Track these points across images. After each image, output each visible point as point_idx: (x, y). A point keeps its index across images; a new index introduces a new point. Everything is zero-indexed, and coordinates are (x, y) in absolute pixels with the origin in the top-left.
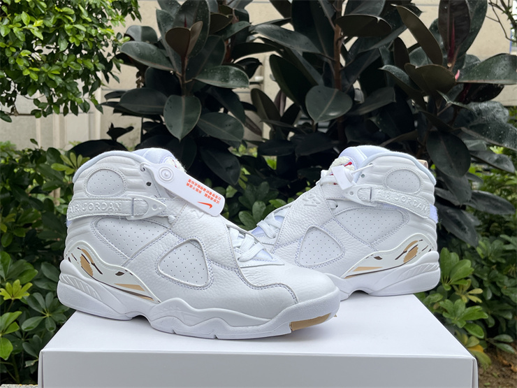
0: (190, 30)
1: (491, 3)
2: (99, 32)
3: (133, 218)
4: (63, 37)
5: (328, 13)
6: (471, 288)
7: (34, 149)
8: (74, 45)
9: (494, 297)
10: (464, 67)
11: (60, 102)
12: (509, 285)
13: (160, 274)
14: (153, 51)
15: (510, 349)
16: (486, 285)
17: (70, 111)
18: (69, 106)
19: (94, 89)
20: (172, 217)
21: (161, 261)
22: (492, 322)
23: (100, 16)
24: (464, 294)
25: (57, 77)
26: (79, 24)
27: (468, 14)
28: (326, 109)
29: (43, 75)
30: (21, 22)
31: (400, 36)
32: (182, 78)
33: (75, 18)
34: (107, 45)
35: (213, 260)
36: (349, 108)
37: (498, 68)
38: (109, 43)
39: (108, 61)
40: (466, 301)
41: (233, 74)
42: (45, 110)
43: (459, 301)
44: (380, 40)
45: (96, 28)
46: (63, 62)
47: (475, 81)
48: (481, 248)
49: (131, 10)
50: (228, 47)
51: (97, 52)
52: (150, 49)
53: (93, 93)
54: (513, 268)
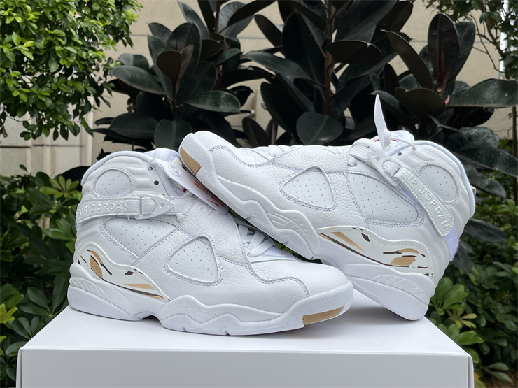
0: (181, 53)
1: (479, 34)
2: (90, 54)
3: (141, 217)
4: (53, 59)
5: (319, 41)
6: (465, 313)
7: (23, 175)
8: (65, 67)
9: (489, 324)
10: (454, 93)
11: (50, 125)
12: (503, 312)
13: (169, 271)
14: (144, 75)
15: (506, 377)
16: (480, 312)
17: (60, 135)
18: (59, 131)
19: (84, 112)
20: (180, 215)
21: (170, 259)
22: (486, 350)
23: (91, 41)
24: (458, 319)
25: (47, 99)
26: (70, 46)
27: (457, 40)
28: (317, 133)
29: (33, 97)
30: (12, 42)
31: (390, 63)
32: (173, 103)
33: (66, 40)
34: (98, 69)
35: (222, 256)
36: (340, 134)
37: (487, 93)
38: (100, 67)
39: (99, 85)
40: (460, 325)
41: (224, 98)
42: (34, 133)
43: (453, 326)
44: (370, 68)
45: (87, 51)
46: (53, 84)
47: (465, 105)
48: (475, 274)
49: (123, 35)
50: (219, 74)
51: (88, 76)
52: (141, 73)
53: (84, 117)
54: (507, 295)
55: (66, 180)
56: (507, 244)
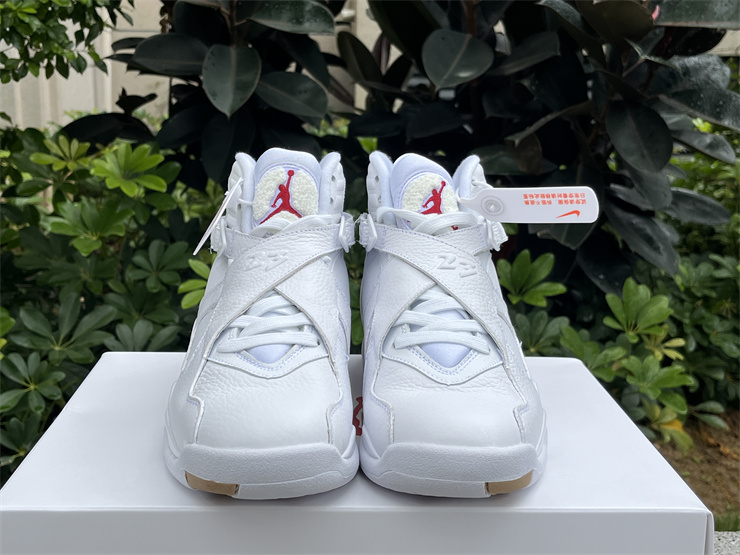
6: (669, 338)
7: (4, 128)
9: (699, 347)
10: (665, 1)
11: (39, 57)
12: (720, 329)
15: (719, 422)
17: (56, 71)
18: (54, 63)
19: (92, 36)
22: (694, 385)
24: (658, 347)
25: (33, 18)
28: (454, 65)
29: (10, 15)
32: (231, 18)
36: (489, 65)
37: (719, 4)
40: (659, 356)
41: (310, 11)
42: (17, 70)
43: (651, 358)
47: (682, 24)
48: (681, 275)
53: (91, 43)
54: (727, 305)
55: (70, 142)
56: (729, 225)
